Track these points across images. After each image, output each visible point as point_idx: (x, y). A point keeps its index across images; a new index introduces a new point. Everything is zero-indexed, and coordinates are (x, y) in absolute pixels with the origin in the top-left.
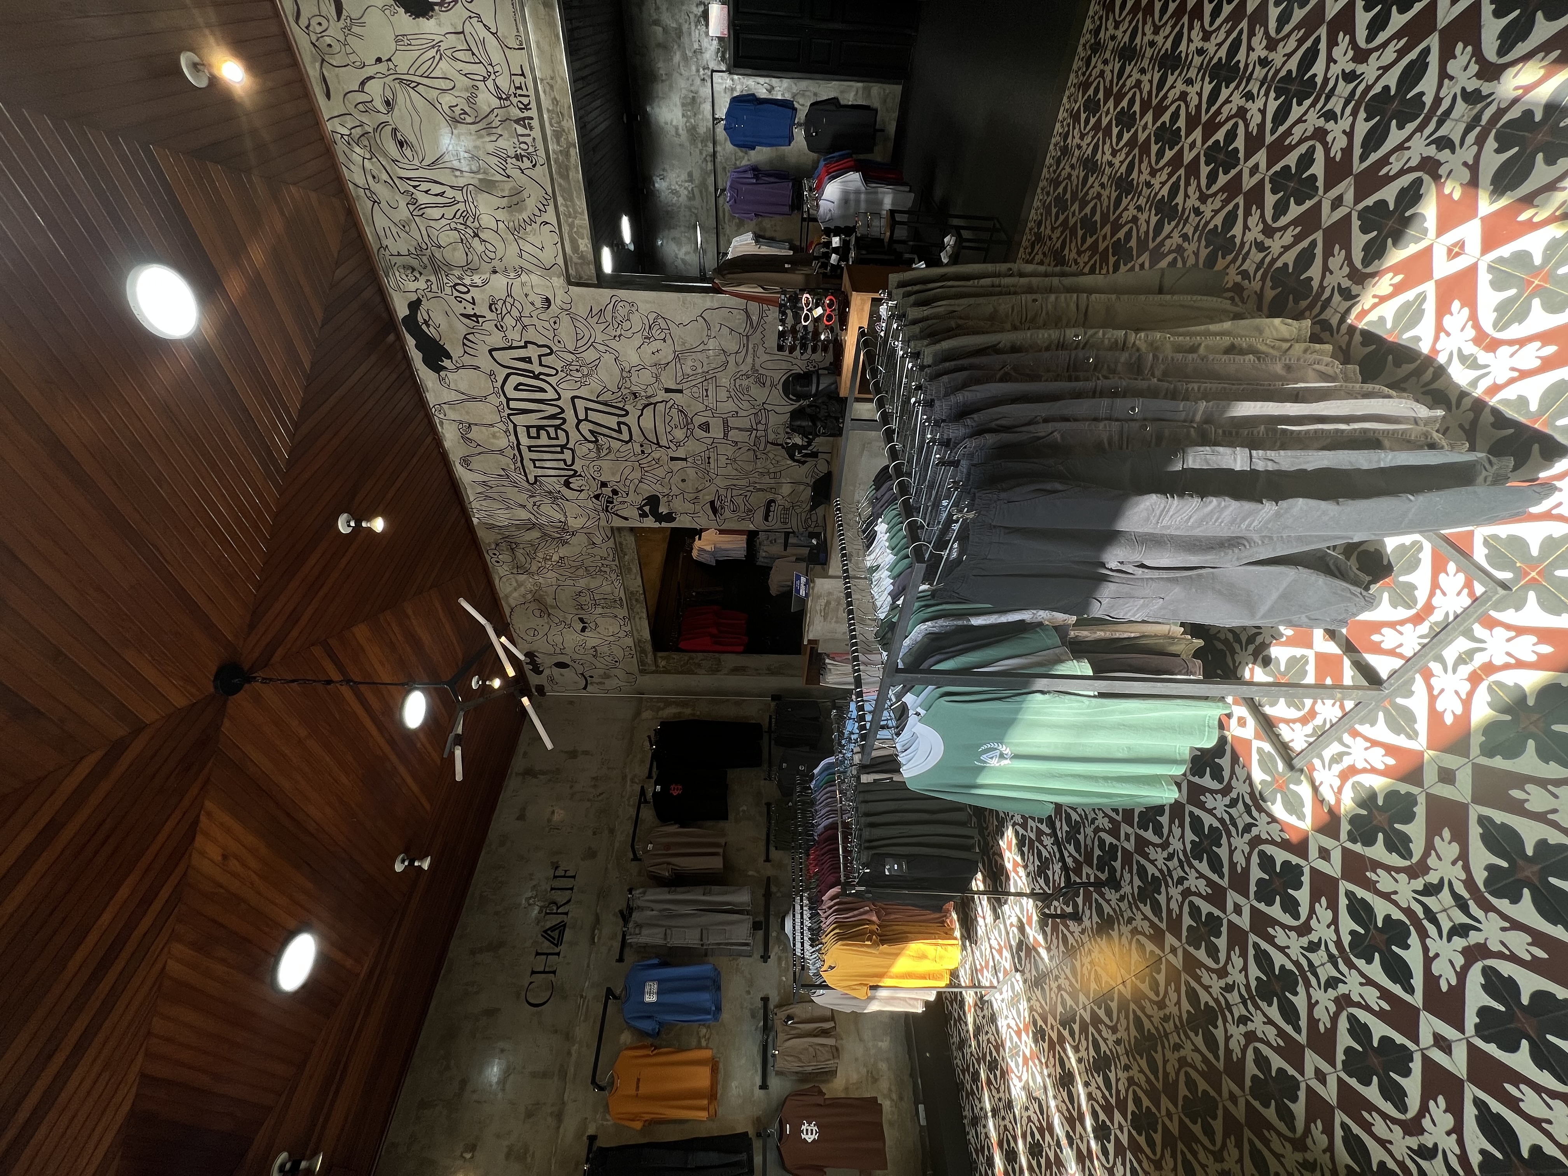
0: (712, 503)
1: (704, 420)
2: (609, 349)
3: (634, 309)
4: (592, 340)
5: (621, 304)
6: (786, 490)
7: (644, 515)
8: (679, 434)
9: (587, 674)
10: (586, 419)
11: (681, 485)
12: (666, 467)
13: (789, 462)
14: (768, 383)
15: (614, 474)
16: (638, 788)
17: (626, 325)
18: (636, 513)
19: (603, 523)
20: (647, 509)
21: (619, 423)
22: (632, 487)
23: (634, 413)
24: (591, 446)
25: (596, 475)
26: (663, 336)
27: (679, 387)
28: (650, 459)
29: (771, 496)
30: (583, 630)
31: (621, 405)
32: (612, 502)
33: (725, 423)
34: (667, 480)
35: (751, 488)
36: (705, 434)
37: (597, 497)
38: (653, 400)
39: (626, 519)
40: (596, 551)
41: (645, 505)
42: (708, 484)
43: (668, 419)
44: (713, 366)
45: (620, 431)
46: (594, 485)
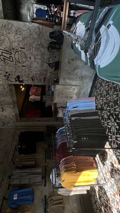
0: (32, 78)
1: (30, 56)
2: (7, 36)
3: (13, 26)
4: (3, 34)
5: (10, 24)
6: (48, 75)
7: (16, 81)
8: (24, 60)
9: (4, 122)
10: (2, 55)
11: (25, 73)
12: (21, 68)
13: (49, 68)
14: (44, 47)
15: (9, 70)
16: (14, 147)
17: (11, 30)
18: (14, 80)
19: (7, 83)
20: (17, 79)
21: (10, 56)
22: (13, 73)
23: (13, 54)
24: (3, 62)
25: (5, 70)
26: (20, 33)
27: (24, 47)
28: (17, 66)
29: (45, 76)
30: (3, 111)
31: (10, 51)
32: (9, 77)
33: (35, 57)
34: (21, 72)
35: (41, 74)
36: (30, 60)
37: (5, 76)
38: (18, 50)
39: (12, 82)
40: (5, 90)
41: (16, 78)
42: (31, 73)
43: (21, 55)
44: (32, 42)
45: (10, 58)
46: (4, 73)
